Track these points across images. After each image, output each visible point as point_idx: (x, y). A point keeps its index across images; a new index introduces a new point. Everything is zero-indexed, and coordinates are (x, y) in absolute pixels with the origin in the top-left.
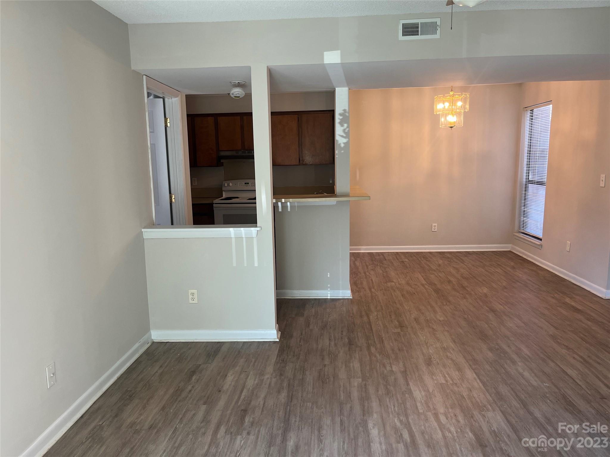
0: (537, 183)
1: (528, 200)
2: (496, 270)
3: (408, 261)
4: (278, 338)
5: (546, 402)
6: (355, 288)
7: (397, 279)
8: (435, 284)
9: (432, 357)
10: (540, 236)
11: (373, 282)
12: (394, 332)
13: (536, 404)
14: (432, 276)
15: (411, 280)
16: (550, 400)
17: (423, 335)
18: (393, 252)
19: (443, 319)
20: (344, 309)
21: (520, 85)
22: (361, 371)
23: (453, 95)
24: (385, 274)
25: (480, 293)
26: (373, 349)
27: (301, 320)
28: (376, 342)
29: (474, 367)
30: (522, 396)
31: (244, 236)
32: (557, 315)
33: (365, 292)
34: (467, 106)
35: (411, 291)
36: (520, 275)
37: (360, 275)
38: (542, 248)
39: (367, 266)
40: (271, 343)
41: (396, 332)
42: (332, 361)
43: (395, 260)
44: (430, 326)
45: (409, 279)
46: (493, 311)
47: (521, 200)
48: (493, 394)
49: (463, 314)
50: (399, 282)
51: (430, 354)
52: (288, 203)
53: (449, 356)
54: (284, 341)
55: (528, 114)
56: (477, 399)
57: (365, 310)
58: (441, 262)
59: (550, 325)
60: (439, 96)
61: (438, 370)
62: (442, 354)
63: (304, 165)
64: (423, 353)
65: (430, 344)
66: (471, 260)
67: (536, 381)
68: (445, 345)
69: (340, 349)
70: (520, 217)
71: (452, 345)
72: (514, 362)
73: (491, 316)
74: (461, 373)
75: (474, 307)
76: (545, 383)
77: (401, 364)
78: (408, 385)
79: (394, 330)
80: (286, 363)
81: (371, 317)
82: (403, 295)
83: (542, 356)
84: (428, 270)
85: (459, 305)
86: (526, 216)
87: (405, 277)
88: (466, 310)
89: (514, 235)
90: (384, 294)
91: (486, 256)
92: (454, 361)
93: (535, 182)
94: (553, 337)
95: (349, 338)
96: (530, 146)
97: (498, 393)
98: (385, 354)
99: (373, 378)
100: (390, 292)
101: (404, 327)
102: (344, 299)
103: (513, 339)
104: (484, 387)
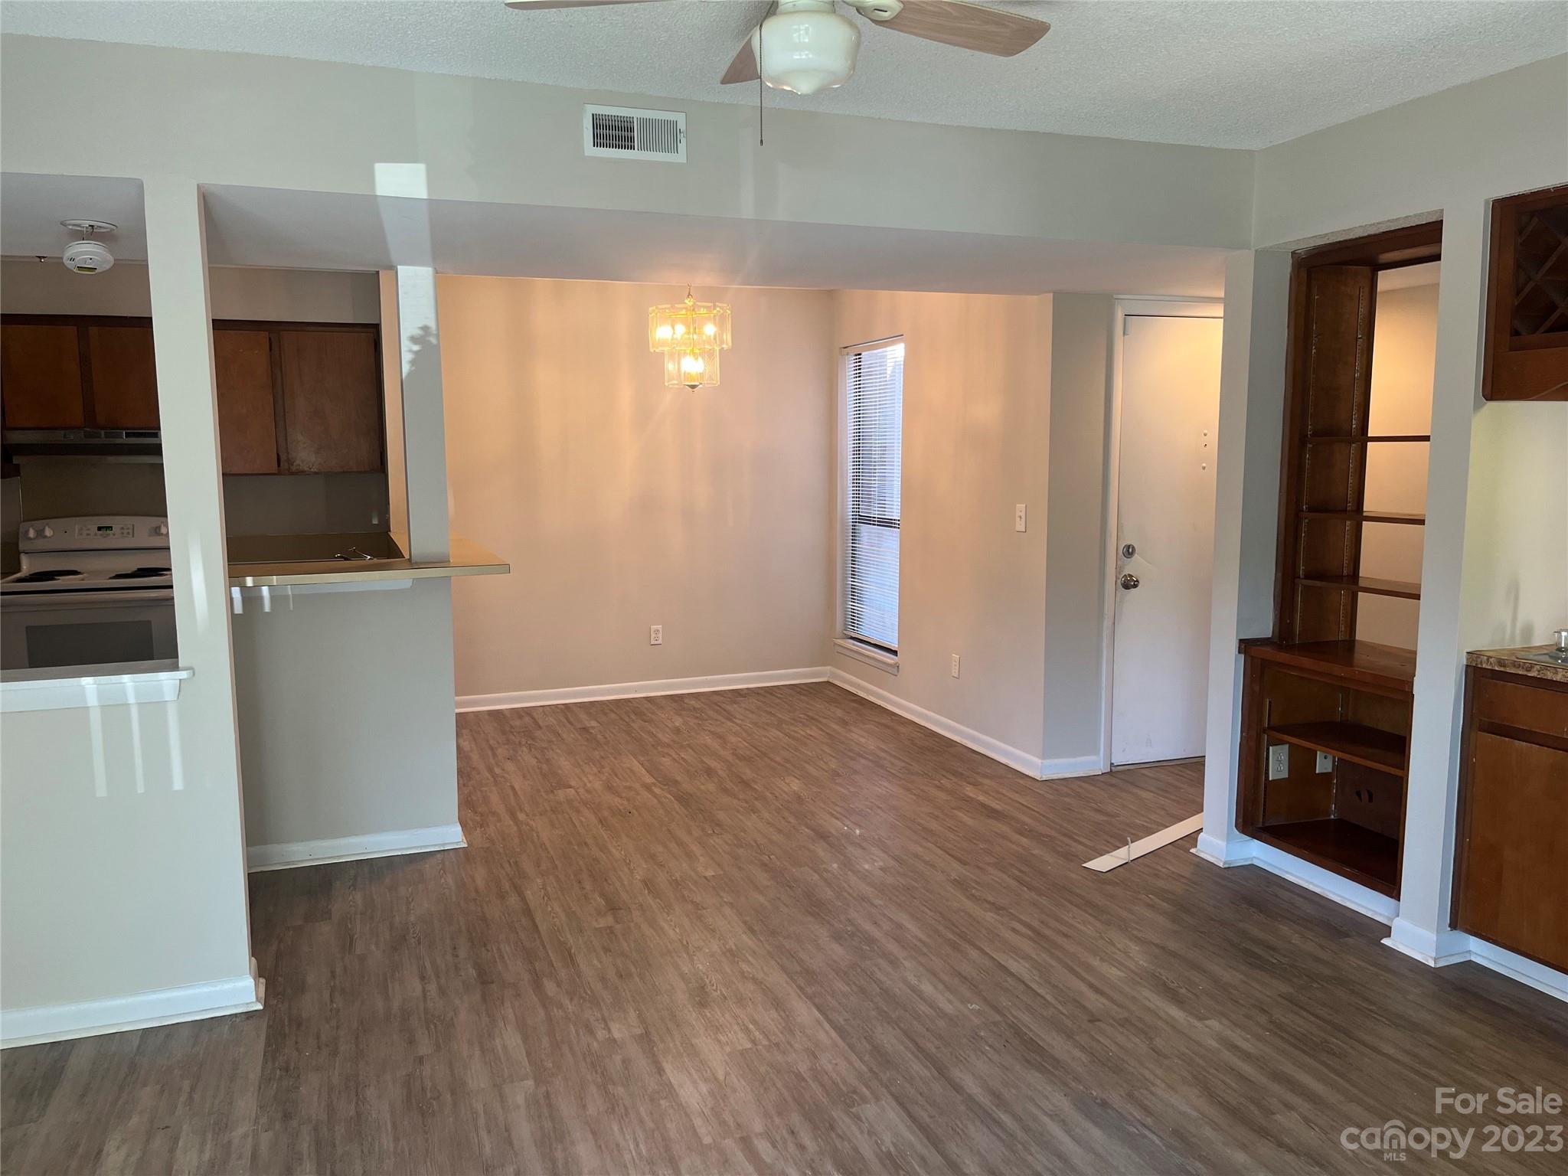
0: (878, 521)
1: (860, 562)
2: (808, 732)
3: (599, 725)
4: (258, 1000)
5: (983, 1050)
6: (469, 815)
7: (580, 778)
8: (676, 782)
9: (708, 981)
10: (894, 646)
11: (515, 793)
12: (597, 926)
13: (963, 1060)
14: (666, 761)
15: (616, 775)
16: (990, 1046)
17: (672, 923)
18: (556, 706)
19: (713, 874)
20: (450, 880)
21: (830, 293)
22: (528, 1054)
23: (694, 309)
24: (545, 767)
25: (785, 792)
26: (550, 987)
27: (325, 931)
28: (555, 964)
29: (809, 990)
30: (929, 1045)
31: (132, 700)
32: (955, 829)
33: (498, 824)
34: (728, 337)
35: (621, 808)
36: (863, 740)
37: (478, 776)
38: (898, 671)
39: (492, 749)
40: (238, 1020)
41: (601, 926)
42: (441, 1041)
43: (564, 726)
44: (683, 896)
45: (610, 774)
46: (823, 836)
47: (845, 563)
48: (867, 1056)
49: (757, 853)
50: (585, 785)
51: (700, 973)
52: (265, 590)
53: (748, 972)
54: (280, 1006)
55: (850, 363)
56: (834, 1076)
57: (508, 875)
58: (678, 722)
59: (947, 856)
60: (660, 307)
61: (727, 1016)
62: (729, 971)
63: (292, 474)
64: (682, 976)
65: (695, 948)
66: (748, 712)
67: (950, 1001)
68: (731, 944)
69: (457, 1002)
70: (845, 602)
71: (747, 939)
72: (894, 962)
73: (821, 850)
74: (785, 1012)
75: (780, 831)
76: (969, 1002)
77: (632, 1015)
78: (662, 1073)
79: (596, 920)
80: (298, 1076)
81: (529, 892)
82: (602, 821)
83: (951, 936)
84: (653, 746)
85: (745, 831)
86: (858, 600)
87: (599, 772)
88: (762, 842)
89: (835, 644)
90: (553, 825)
91: (779, 698)
92: (761, 983)
93: (875, 521)
94: (960, 884)
95: (478, 966)
96: (859, 437)
97: (877, 1050)
98: (584, 995)
99: (565, 1070)
100: (567, 816)
101: (621, 909)
102: (446, 853)
103: (881, 902)
104: (843, 1039)
